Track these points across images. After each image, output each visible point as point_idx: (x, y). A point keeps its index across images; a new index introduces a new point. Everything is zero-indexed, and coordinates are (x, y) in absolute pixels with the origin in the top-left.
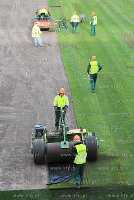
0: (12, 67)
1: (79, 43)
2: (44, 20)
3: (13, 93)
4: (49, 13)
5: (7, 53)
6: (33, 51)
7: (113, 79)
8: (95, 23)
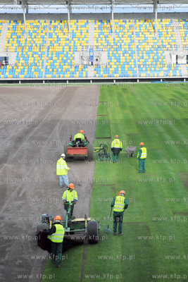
0: (20, 213)
2: (80, 146)
3: (9, 246)
4: (86, 138)
5: (21, 195)
6: (55, 193)
7: (151, 227)
8: (144, 155)
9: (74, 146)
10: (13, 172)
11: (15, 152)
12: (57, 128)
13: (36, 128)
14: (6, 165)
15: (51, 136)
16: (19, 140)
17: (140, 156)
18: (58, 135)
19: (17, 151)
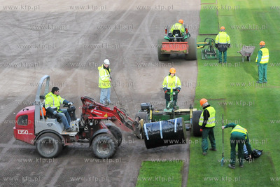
1: (231, 96)
2: (178, 40)
4: (186, 29)
8: (265, 59)
9: (171, 40)
10: (86, 80)
11: (90, 52)
12: (146, 22)
13: (118, 22)
14: (77, 70)
15: (137, 33)
16: (95, 36)
17: (259, 60)
18: (147, 30)
19: (93, 52)
